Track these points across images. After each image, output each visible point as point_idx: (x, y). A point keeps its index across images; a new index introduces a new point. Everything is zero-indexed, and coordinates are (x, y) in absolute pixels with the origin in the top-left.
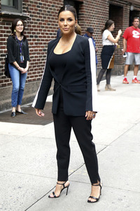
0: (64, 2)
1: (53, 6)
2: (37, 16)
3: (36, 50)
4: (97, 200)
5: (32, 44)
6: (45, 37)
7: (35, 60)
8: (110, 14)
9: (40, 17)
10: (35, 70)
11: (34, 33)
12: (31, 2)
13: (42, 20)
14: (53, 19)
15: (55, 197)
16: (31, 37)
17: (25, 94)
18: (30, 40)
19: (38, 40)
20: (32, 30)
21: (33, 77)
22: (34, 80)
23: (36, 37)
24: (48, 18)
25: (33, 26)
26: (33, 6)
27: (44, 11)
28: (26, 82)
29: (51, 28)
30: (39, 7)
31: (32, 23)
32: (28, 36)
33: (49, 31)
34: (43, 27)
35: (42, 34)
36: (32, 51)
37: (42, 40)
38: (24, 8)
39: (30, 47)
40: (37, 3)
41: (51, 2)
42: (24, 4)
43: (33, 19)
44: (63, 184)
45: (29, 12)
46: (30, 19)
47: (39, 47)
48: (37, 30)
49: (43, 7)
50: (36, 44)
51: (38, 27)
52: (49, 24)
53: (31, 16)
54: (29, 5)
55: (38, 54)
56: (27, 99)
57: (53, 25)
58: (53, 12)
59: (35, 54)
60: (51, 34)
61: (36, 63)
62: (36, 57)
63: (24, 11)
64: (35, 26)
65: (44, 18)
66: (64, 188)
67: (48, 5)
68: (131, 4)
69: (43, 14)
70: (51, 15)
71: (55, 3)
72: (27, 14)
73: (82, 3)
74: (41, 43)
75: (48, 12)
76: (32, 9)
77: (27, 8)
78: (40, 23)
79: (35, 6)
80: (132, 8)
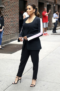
0: (19, 1)
1: (14, 3)
2: (7, 7)
3: (7, 22)
4: (35, 86)
5: (6, 19)
6: (11, 16)
7: (7, 26)
8: (39, 6)
9: (9, 7)
10: (7, 30)
11: (6, 14)
12: (5, 1)
13: (10, 9)
14: (14, 8)
15: (15, 84)
16: (5, 16)
17: (3, 41)
18: (5, 17)
19: (8, 17)
20: (5, 13)
21: (6, 33)
22: (7, 34)
23: (7, 16)
24: (13, 8)
25: (6, 11)
26: (6, 2)
27: (11, 5)
28: (3, 35)
29: (14, 12)
30: (8, 3)
31: (5, 10)
32: (4, 16)
33: (13, 13)
34: (10, 12)
35: (10, 14)
36: (6, 22)
37: (10, 17)
38: (2, 3)
39: (5, 20)
40: (7, 1)
41: (13, 1)
42: (2, 2)
43: (6, 8)
44: (18, 78)
45: (4, 5)
46: (5, 8)
47: (9, 20)
48: (7, 13)
49: (10, 3)
50: (7, 19)
51: (8, 11)
52: (13, 10)
53: (5, 7)
54: (4, 2)
55: (8, 23)
56: (4, 42)
57: (14, 11)
58: (14, 5)
59: (7, 23)
60: (14, 15)
61: (7, 27)
62: (7, 24)
63: (2, 5)
64: (7, 11)
65: (11, 8)
66: (19, 80)
67: (13, 2)
68: (47, 2)
69: (10, 6)
70: (13, 7)
71: (15, 1)
72: (3, 6)
73: (27, 1)
74: (10, 19)
75: (13, 5)
76: (6, 4)
77: (3, 4)
78: (9, 10)
79: (7, 3)
80: (48, 4)
